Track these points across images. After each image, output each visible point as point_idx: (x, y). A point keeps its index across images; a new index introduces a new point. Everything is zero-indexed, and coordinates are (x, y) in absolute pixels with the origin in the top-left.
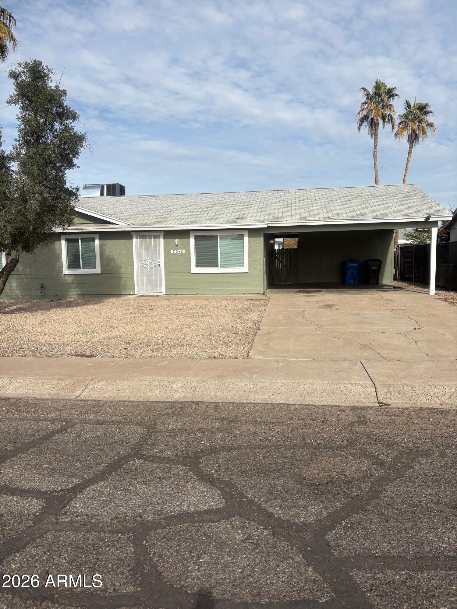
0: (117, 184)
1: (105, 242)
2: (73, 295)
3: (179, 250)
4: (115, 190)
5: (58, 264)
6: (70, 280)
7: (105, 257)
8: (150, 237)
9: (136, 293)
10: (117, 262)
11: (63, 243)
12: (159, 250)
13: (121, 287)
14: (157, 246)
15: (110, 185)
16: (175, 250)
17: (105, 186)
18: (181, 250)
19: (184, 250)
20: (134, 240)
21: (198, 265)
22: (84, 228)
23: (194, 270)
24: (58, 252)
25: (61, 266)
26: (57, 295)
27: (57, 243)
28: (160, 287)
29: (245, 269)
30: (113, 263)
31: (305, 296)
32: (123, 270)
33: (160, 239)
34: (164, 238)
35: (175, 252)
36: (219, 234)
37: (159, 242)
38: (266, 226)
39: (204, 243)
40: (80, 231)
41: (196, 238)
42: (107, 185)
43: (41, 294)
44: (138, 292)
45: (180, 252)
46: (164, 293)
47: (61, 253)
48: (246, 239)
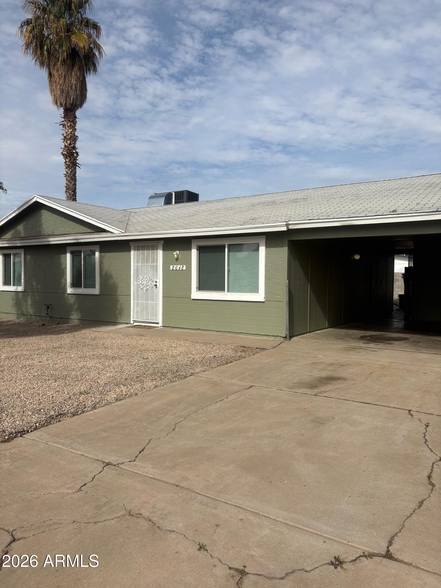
0: (185, 191)
1: (103, 254)
3: (179, 266)
7: (104, 273)
8: (147, 248)
9: (132, 322)
10: (114, 280)
11: (68, 256)
12: (157, 266)
13: (117, 312)
14: (155, 260)
15: (178, 192)
16: (175, 266)
17: (174, 193)
18: (181, 267)
19: (185, 266)
20: (132, 252)
21: (201, 287)
22: (78, 237)
23: (196, 294)
26: (62, 318)
27: (62, 256)
28: (156, 315)
29: (260, 296)
30: (110, 281)
32: (119, 290)
33: (159, 250)
34: (163, 250)
35: (175, 269)
36: (226, 242)
37: (157, 255)
38: (285, 229)
39: (209, 256)
40: (76, 241)
41: (201, 249)
42: (176, 193)
43: (47, 316)
44: (135, 321)
45: (181, 269)
46: (161, 324)
47: (66, 268)
48: (262, 250)
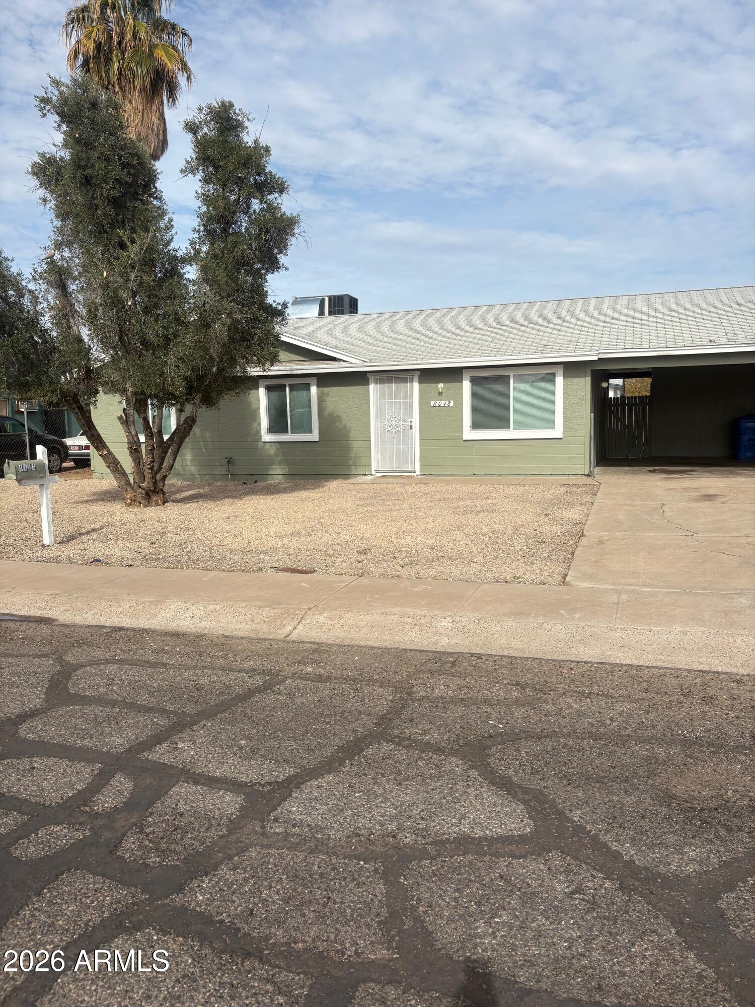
0: (345, 295)
1: (326, 390)
2: (277, 473)
3: (443, 402)
4: (342, 306)
5: (255, 425)
6: (272, 450)
7: (326, 414)
8: (397, 380)
9: (373, 473)
10: (343, 423)
11: (262, 392)
12: (412, 403)
13: (351, 463)
14: (408, 396)
15: (334, 297)
16: (438, 402)
17: (327, 299)
18: (447, 402)
19: (452, 402)
20: (372, 387)
21: (475, 426)
22: (294, 368)
23: (468, 434)
24: (254, 407)
25: (259, 428)
26: (252, 475)
27: (253, 392)
28: (412, 463)
29: (558, 432)
30: (337, 424)
31: (664, 479)
32: (353, 435)
33: (414, 383)
34: (420, 383)
35: (437, 405)
36: (512, 373)
37: (411, 389)
38: (596, 358)
39: (486, 388)
40: (289, 373)
41: (474, 381)
42: (330, 298)
43: (227, 473)
44: (377, 472)
45: (446, 405)
46: (418, 472)
47: (259, 408)
48: (560, 380)
